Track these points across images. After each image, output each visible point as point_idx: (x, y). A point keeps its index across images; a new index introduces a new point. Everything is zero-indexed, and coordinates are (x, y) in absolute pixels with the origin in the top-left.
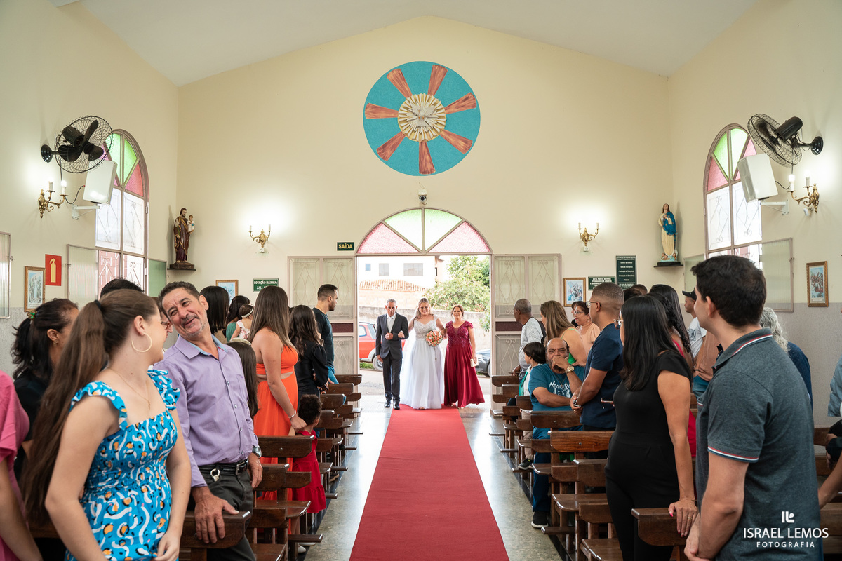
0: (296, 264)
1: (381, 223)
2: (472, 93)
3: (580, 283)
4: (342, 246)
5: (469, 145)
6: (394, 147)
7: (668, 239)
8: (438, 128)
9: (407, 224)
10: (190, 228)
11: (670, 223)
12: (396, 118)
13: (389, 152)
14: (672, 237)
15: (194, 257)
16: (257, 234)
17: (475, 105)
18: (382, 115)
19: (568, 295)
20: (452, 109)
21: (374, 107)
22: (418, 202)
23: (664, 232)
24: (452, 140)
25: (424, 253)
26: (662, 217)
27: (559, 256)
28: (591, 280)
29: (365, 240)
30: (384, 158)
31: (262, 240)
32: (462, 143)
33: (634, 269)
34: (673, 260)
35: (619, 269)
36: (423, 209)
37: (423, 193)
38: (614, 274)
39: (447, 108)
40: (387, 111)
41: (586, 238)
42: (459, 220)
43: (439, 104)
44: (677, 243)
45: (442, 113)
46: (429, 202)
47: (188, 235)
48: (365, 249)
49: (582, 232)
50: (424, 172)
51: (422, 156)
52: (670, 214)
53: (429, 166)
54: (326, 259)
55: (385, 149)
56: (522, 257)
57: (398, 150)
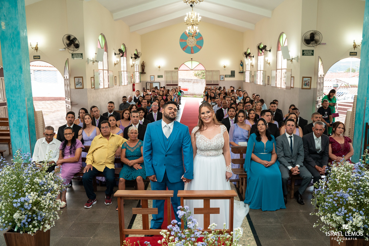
0: (166, 72)
1: (183, 64)
2: (202, 36)
3: (223, 76)
4: (175, 68)
5: (201, 47)
6: (186, 48)
7: (241, 67)
8: (195, 44)
9: (188, 64)
10: (145, 65)
11: (242, 64)
12: (186, 42)
13: (185, 49)
14: (242, 67)
15: (145, 71)
16: (158, 66)
17: (202, 39)
18: (183, 41)
19: (221, 78)
20: (198, 40)
21: (182, 40)
22: (191, 60)
23: (240, 66)
24: (198, 46)
25: (192, 70)
26: (240, 63)
27: (219, 70)
28: (225, 75)
29: (180, 67)
30: (184, 50)
31: (159, 67)
32: (200, 47)
33: (234, 73)
34: (241, 72)
35: (231, 73)
36: (192, 61)
37: (192, 58)
38: (230, 74)
39: (197, 40)
40: (184, 40)
41: (225, 67)
42: (199, 63)
43: (195, 39)
44: (243, 68)
45: (196, 41)
46: (193, 60)
47: (144, 66)
48: (180, 69)
49: (224, 66)
50: (192, 53)
51: (191, 50)
52: (242, 62)
53: (193, 52)
54: (172, 71)
55: (184, 48)
56: (212, 71)
57: (187, 49)
